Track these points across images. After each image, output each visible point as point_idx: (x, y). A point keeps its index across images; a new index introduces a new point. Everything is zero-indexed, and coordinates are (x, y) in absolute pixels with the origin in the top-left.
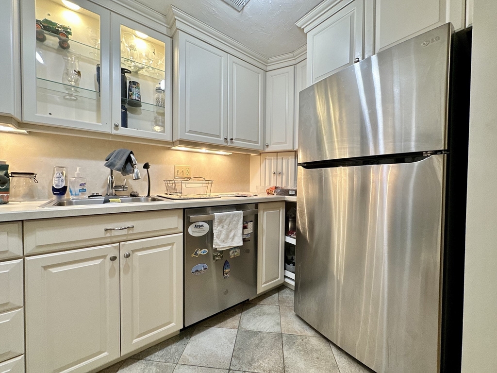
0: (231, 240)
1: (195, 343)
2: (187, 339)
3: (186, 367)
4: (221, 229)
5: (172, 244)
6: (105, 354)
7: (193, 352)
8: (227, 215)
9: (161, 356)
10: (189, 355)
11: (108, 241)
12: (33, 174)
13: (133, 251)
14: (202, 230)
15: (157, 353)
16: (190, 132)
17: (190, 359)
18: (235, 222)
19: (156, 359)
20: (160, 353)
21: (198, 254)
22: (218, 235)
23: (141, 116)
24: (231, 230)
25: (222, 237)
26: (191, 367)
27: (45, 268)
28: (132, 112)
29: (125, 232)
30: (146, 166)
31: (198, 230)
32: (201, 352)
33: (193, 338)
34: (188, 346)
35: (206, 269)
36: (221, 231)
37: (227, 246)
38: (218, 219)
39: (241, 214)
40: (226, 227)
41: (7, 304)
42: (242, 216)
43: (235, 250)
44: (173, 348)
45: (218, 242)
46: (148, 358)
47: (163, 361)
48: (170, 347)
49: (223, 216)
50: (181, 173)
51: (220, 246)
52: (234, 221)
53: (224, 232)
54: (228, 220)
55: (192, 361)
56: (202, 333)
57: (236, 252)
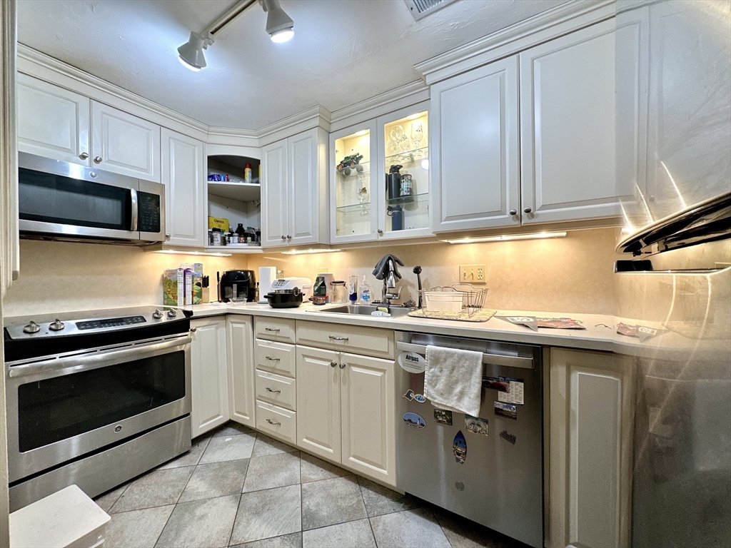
0: (455, 398)
1: (403, 520)
2: (403, 507)
3: (369, 529)
4: (439, 374)
5: (384, 371)
6: (331, 451)
7: (389, 525)
8: (447, 353)
9: (370, 498)
10: (384, 524)
11: (332, 347)
12: (343, 282)
13: (350, 365)
14: (415, 364)
15: (371, 492)
16: (448, 218)
17: (380, 527)
18: (463, 369)
19: (365, 495)
20: (372, 494)
21: (410, 398)
22: (431, 380)
23: (417, 210)
24: (457, 382)
25: (440, 386)
26: (371, 534)
27: (304, 356)
28: (408, 208)
29: (341, 343)
30: (417, 271)
31: (410, 363)
32: (394, 534)
33: (408, 513)
34: (395, 515)
35: (422, 425)
36: (437, 376)
37: (450, 405)
38: (431, 356)
39: (477, 358)
40: (446, 372)
41: (289, 372)
42: (480, 362)
43: (476, 422)
44: (385, 501)
45: (432, 391)
46: (363, 488)
47: (366, 503)
48: (383, 497)
49: (440, 352)
50: (469, 277)
51: (435, 399)
52: (463, 366)
53: (443, 380)
54: (450, 361)
55: (379, 531)
56: (421, 519)
57: (479, 426)
